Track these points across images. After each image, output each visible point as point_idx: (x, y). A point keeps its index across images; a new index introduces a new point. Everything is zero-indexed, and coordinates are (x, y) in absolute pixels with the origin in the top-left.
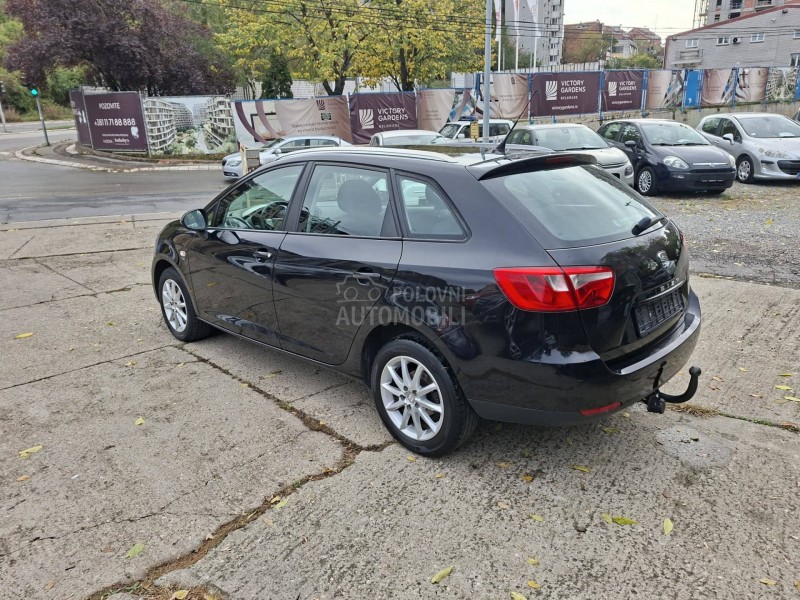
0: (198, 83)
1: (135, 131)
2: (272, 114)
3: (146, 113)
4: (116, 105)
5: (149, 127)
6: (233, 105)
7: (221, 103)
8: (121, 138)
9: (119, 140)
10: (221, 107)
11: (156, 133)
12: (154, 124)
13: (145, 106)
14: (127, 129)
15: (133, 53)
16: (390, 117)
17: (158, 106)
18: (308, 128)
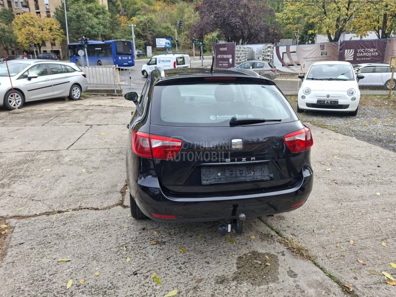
0: (261, 38)
1: (231, 60)
2: (294, 52)
3: (236, 52)
4: (225, 49)
5: (236, 59)
6: (275, 48)
7: (269, 47)
8: (225, 63)
9: (224, 64)
10: (269, 49)
11: (239, 62)
12: (239, 57)
13: (236, 49)
14: (228, 59)
15: (236, 25)
16: (365, 54)
17: (242, 49)
18: (311, 59)
